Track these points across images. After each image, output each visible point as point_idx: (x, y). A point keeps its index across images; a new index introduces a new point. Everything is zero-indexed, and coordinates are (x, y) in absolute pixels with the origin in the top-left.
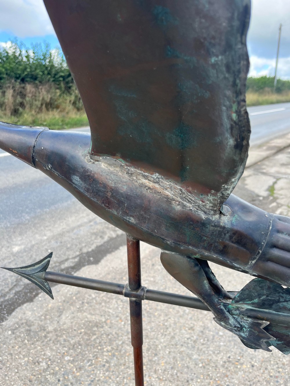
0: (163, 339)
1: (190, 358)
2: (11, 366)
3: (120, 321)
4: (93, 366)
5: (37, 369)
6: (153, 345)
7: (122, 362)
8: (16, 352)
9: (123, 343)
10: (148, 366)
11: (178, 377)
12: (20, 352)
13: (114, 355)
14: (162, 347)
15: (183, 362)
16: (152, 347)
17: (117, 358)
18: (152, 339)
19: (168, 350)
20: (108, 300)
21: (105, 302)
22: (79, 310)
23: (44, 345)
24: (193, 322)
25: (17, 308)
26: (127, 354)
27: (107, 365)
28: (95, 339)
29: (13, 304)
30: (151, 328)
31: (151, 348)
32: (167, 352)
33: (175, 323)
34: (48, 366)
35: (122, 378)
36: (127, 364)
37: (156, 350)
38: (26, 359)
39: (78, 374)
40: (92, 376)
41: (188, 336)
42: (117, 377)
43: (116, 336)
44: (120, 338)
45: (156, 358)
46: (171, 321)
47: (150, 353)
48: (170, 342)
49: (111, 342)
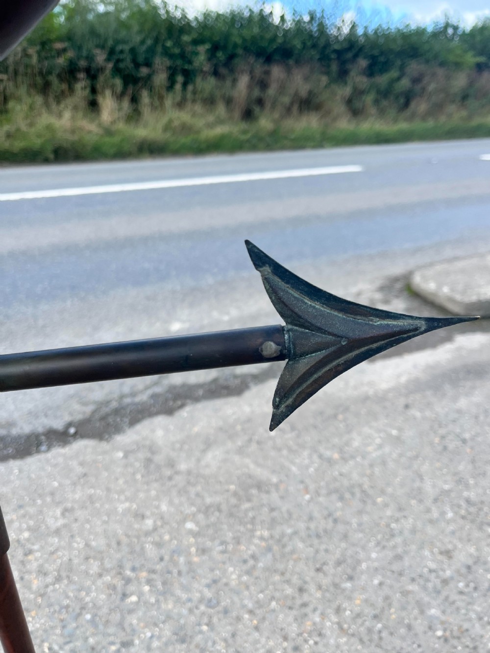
0: (377, 552)
3: (303, 492)
4: (226, 555)
5: (136, 526)
6: (352, 557)
7: (280, 566)
9: (296, 533)
10: (328, 595)
13: (269, 549)
14: (368, 568)
15: (403, 612)
16: (349, 561)
17: (274, 556)
18: (354, 545)
19: (380, 577)
26: (295, 556)
27: (251, 562)
28: (247, 511)
30: (360, 525)
31: (344, 561)
32: (376, 582)
35: (269, 597)
36: (288, 576)
37: (354, 569)
38: (127, 505)
39: (196, 559)
40: (217, 572)
42: (262, 592)
43: (286, 515)
44: (293, 522)
45: (348, 585)
47: (340, 569)
48: (390, 563)
49: (273, 523)
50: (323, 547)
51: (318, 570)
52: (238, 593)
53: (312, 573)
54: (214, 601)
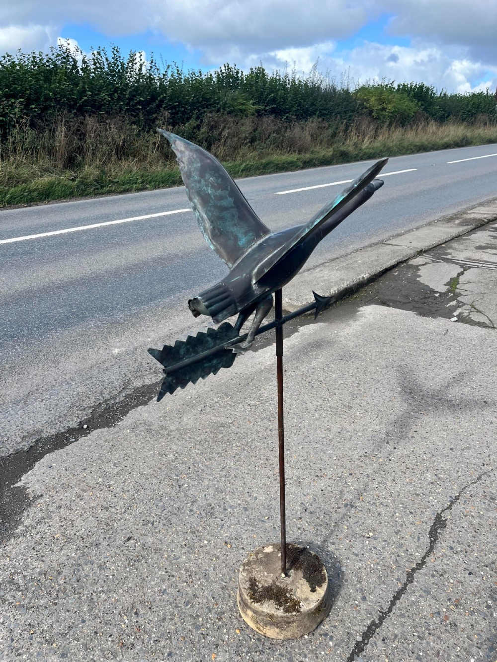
1: (325, 453)
2: (137, 458)
3: (248, 423)
4: (223, 458)
5: (164, 460)
7: (251, 454)
8: (140, 447)
11: (311, 466)
12: (144, 447)
13: (244, 450)
15: (317, 455)
20: (233, 404)
21: (231, 406)
22: (201, 412)
23: (168, 442)
24: (330, 424)
25: (130, 410)
26: (258, 449)
27: (238, 456)
28: (222, 437)
29: (125, 406)
33: (310, 425)
34: (176, 458)
35: (254, 466)
38: (152, 452)
39: (208, 463)
40: (222, 465)
41: (324, 436)
46: (306, 423)
48: (304, 440)
49: (240, 439)
50: (270, 442)
51: (272, 451)
52: (238, 469)
53: (269, 452)
54: (227, 475)
